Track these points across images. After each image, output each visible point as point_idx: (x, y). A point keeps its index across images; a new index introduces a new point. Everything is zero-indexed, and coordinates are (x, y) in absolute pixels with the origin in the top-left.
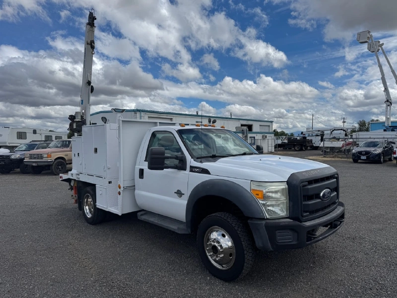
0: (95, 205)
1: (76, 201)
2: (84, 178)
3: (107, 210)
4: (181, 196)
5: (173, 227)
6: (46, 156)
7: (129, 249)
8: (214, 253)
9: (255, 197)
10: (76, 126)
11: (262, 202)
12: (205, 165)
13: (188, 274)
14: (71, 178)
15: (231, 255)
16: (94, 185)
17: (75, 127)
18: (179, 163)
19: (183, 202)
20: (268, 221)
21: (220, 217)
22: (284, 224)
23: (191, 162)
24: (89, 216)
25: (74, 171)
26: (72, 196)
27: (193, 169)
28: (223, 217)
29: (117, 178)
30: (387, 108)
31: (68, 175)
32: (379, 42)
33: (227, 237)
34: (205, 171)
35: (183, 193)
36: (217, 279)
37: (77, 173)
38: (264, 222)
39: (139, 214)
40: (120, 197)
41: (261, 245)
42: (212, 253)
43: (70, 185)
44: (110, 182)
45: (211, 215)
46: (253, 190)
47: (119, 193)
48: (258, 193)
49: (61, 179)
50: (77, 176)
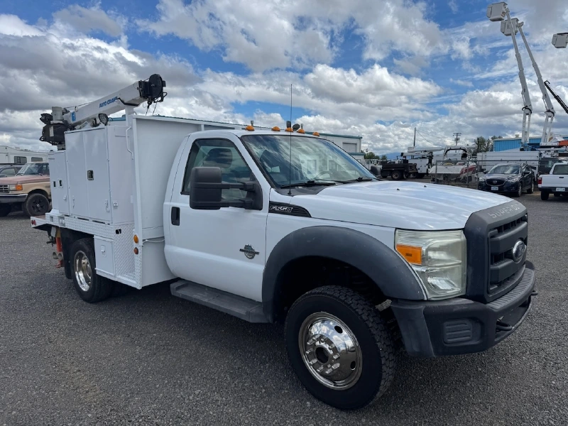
0: (94, 271)
1: (61, 262)
2: (72, 224)
3: (116, 280)
4: (253, 257)
5: (238, 310)
6: (14, 188)
7: (157, 349)
8: (319, 359)
9: (404, 259)
10: (54, 133)
11: (419, 269)
12: (300, 199)
13: (269, 396)
14: (52, 223)
15: (353, 365)
16: (92, 236)
17: (52, 134)
18: (248, 196)
19: (258, 267)
20: (429, 305)
21: (331, 296)
22: (459, 308)
23: (270, 194)
24: (85, 287)
25: (54, 212)
26: (54, 254)
27: (275, 207)
28: (337, 295)
29: (132, 224)
30: (525, 118)
31: (44, 218)
32: (517, 20)
33: (345, 332)
34: (300, 211)
35: (256, 251)
36: (325, 406)
37: (60, 215)
38: (422, 307)
39: (173, 286)
40: (138, 258)
41: (416, 349)
42: (315, 361)
43: (50, 235)
44: (118, 232)
45: (313, 291)
46: (400, 247)
47: (135, 251)
48: (410, 252)
49: (34, 225)
50: (61, 221)
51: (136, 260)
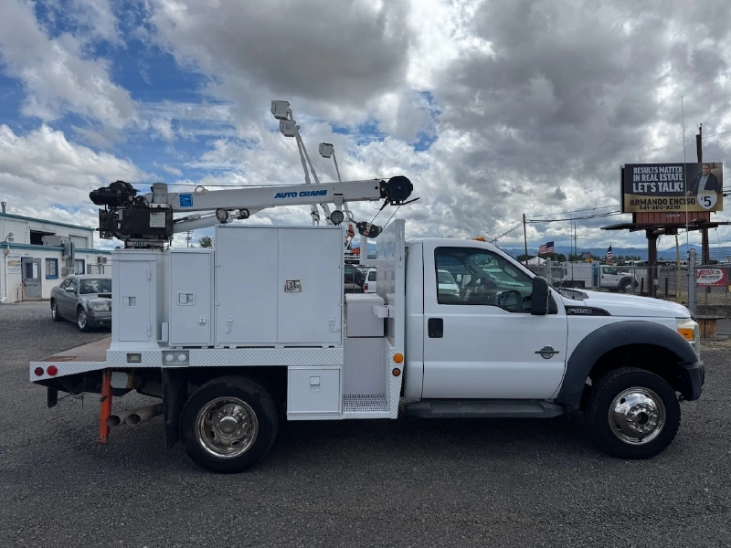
2: (217, 359)
3: (342, 418)
4: (551, 357)
9: (684, 337)
23: (562, 300)
27: (573, 310)
34: (599, 312)
40: (398, 381)
46: (679, 330)
47: (396, 373)
48: (687, 332)
49: (46, 376)
50: (169, 357)
51: (396, 383)
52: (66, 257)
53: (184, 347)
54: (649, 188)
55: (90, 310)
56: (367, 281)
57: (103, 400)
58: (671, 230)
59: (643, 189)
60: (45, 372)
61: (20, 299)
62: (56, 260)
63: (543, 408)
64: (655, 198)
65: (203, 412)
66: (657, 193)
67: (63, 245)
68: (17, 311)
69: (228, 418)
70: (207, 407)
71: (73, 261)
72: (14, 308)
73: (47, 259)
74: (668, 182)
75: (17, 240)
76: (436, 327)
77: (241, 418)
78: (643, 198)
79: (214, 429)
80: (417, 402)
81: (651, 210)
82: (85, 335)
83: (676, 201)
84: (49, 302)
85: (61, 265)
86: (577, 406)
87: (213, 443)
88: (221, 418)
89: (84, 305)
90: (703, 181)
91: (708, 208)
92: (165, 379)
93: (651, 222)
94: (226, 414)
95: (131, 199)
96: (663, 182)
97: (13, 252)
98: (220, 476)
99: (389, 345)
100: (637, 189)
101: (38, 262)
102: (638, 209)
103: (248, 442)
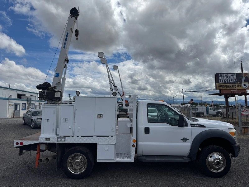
0: (95, 161)
2: (74, 140)
3: (115, 161)
4: (186, 141)
9: (231, 135)
11: (234, 137)
16: (96, 144)
19: (188, 144)
23: (189, 122)
34: (202, 126)
46: (230, 133)
47: (133, 146)
48: (232, 133)
49: (19, 145)
50: (59, 140)
51: (133, 150)
52: (29, 103)
53: (64, 136)
54: (225, 81)
55: (35, 121)
56: (128, 112)
57: (37, 154)
58: (233, 95)
59: (223, 81)
60: (19, 144)
61: (13, 117)
62: (25, 104)
63: (184, 159)
64: (227, 84)
65: (69, 158)
66: (228, 83)
67: (28, 99)
68: (11, 121)
69: (77, 160)
70: (71, 156)
71: (31, 104)
72: (11, 120)
73: (22, 103)
74: (231, 79)
75: (13, 97)
76: (147, 130)
77: (82, 161)
78: (223, 84)
79: (73, 164)
80: (141, 156)
81: (226, 89)
82: (33, 130)
83: (234, 86)
84: (22, 118)
85: (27, 105)
86: (195, 158)
87: (72, 169)
88: (75, 160)
89: (34, 120)
90: (244, 79)
91: (246, 88)
92: (58, 147)
93: (226, 93)
94: (77, 159)
95: (49, 88)
96: (230, 79)
97: (11, 101)
98: (74, 180)
99: (132, 136)
100: (221, 81)
101: (19, 104)
102: (221, 88)
103: (84, 169)
